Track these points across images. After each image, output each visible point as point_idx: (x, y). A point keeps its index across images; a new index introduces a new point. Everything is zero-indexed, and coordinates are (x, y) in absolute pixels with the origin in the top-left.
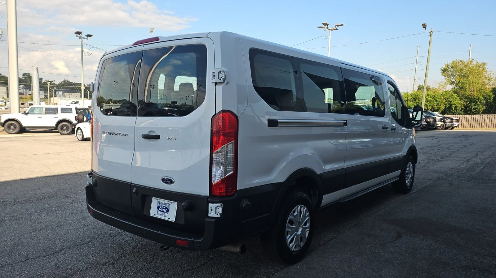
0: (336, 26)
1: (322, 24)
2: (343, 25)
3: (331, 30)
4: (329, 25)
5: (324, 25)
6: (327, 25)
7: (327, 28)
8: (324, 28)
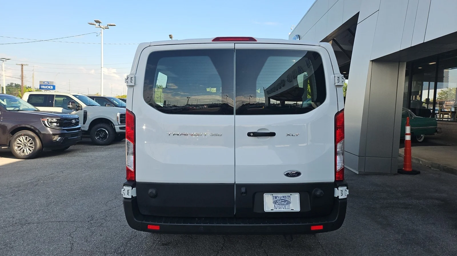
0: (108, 25)
1: (95, 21)
2: (115, 25)
3: (103, 28)
4: (101, 23)
5: (96, 22)
6: (99, 23)
7: (99, 25)
8: (95, 25)
